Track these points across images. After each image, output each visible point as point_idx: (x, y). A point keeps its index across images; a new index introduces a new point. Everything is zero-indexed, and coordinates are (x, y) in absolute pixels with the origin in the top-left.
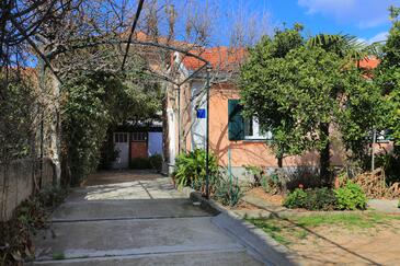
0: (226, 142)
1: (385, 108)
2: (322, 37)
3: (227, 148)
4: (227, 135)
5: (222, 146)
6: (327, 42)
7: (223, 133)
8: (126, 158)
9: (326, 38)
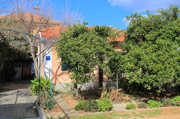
0: (60, 71)
1: (123, 61)
2: (98, 27)
3: (61, 74)
4: (61, 68)
5: (58, 73)
6: (100, 29)
7: (59, 67)
8: (20, 74)
9: (100, 27)
